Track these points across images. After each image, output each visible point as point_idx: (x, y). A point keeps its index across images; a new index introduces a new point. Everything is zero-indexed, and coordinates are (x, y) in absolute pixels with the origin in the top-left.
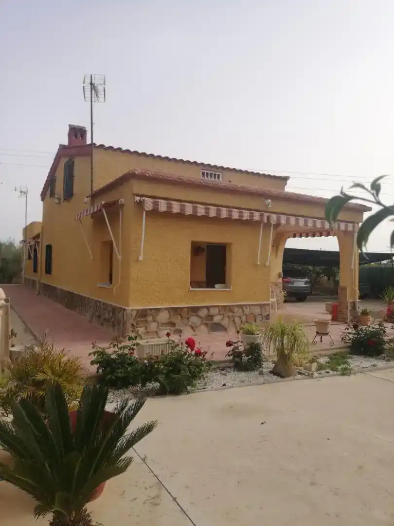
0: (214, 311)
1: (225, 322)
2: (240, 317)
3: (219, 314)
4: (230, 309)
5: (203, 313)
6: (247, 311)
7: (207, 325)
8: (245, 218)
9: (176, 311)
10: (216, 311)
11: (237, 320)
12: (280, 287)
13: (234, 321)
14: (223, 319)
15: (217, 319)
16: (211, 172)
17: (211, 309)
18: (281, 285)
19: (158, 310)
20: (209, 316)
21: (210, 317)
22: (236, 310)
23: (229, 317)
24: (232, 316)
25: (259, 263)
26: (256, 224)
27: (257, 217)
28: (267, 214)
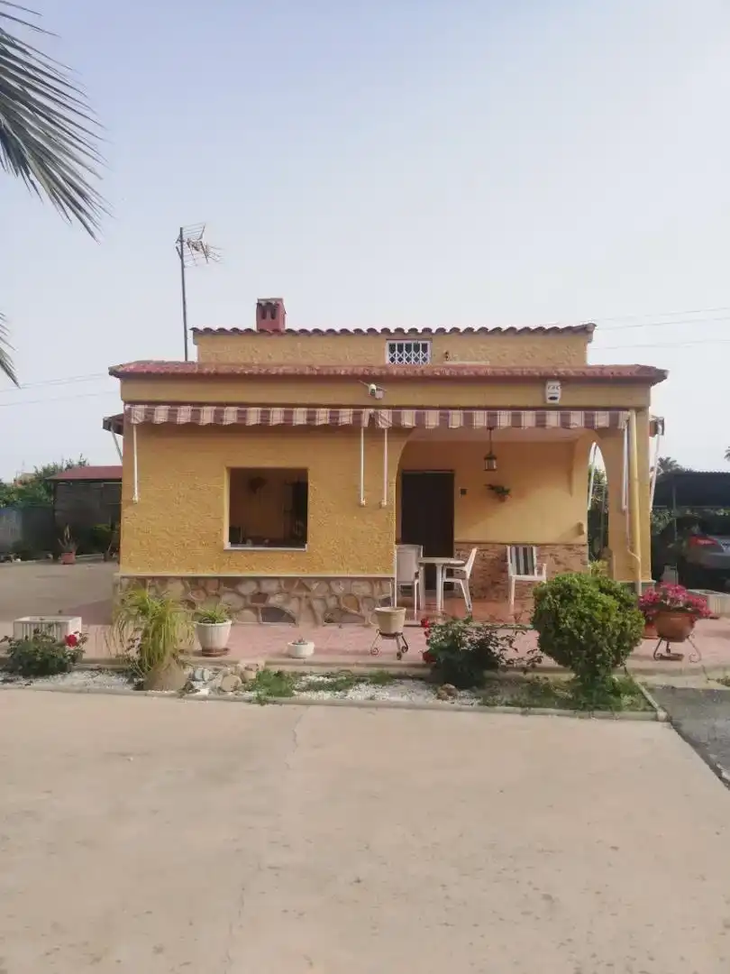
0: (267, 587)
1: (292, 607)
2: (323, 599)
3: (280, 592)
4: (302, 583)
5: (248, 589)
6: (339, 589)
7: (255, 610)
8: (319, 423)
9: (197, 584)
10: (273, 587)
11: (317, 605)
12: (581, 554)
13: (310, 607)
14: (287, 602)
15: (275, 601)
17: (264, 584)
18: (586, 550)
19: (164, 580)
20: (259, 593)
21: (261, 597)
22: (314, 586)
23: (300, 599)
24: (306, 597)
25: (363, 502)
26: (351, 431)
27: (346, 417)
28: (373, 411)
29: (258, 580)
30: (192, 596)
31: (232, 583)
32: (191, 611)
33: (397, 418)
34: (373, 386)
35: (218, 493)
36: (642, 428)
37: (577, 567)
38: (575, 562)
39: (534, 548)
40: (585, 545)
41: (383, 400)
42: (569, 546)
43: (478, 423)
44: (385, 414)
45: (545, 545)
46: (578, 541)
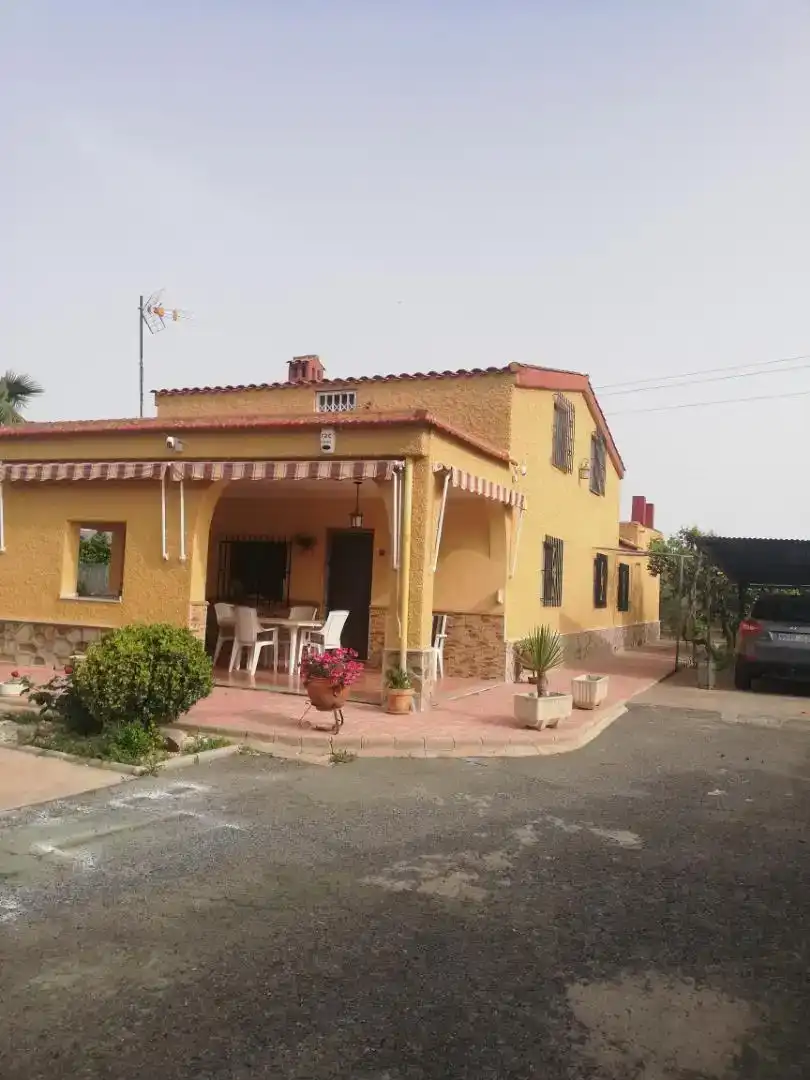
0: (88, 635)
5: (74, 637)
9: (38, 630)
10: (91, 635)
16: (336, 393)
19: (16, 624)
20: (82, 641)
25: (166, 555)
26: (152, 483)
27: (148, 471)
28: (169, 464)
29: (81, 628)
30: (37, 642)
31: (64, 629)
32: (34, 655)
33: (188, 469)
34: (171, 439)
35: (59, 545)
36: (419, 479)
37: (492, 641)
38: (490, 635)
39: (445, 617)
40: (502, 617)
41: (179, 452)
42: (485, 617)
43: (257, 475)
44: (179, 466)
45: (461, 614)
46: (495, 611)
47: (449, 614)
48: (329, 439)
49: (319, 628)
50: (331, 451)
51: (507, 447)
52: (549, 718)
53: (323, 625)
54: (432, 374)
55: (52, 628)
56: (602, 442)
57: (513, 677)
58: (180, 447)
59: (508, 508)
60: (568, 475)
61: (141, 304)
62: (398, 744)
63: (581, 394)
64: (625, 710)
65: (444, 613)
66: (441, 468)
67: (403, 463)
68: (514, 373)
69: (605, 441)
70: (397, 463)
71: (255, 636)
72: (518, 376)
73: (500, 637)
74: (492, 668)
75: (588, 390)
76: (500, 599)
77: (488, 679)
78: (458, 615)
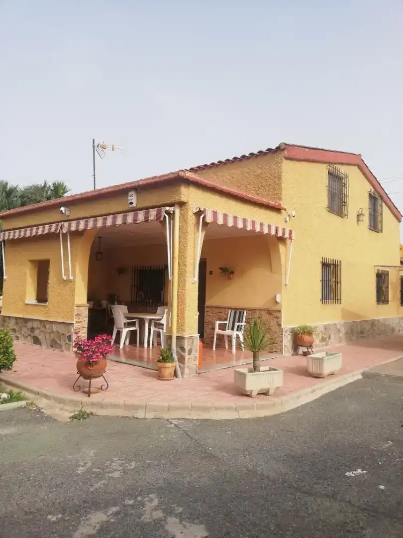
1: (41, 337)
2: (50, 334)
3: (38, 328)
4: (44, 324)
5: (30, 325)
6: (55, 328)
7: (31, 337)
12: (277, 318)
13: (46, 337)
14: (40, 333)
15: (36, 332)
17: (34, 323)
20: (33, 328)
22: (47, 326)
24: (45, 332)
25: (65, 278)
27: (53, 228)
28: (62, 223)
29: (33, 320)
31: (26, 320)
32: (15, 335)
33: (69, 225)
34: (62, 209)
35: (25, 273)
36: (183, 219)
37: (275, 328)
38: (273, 323)
39: (245, 312)
40: (280, 311)
41: (68, 216)
42: (269, 312)
43: (99, 225)
44: (66, 224)
45: (255, 310)
46: (276, 308)
47: (249, 310)
48: (133, 198)
49: (161, 319)
50: (134, 205)
51: (280, 199)
52: (259, 388)
53: (163, 317)
54: (235, 158)
55: (22, 320)
56: (377, 198)
57: (291, 351)
58: (68, 213)
59: (282, 240)
60: (345, 219)
61: (94, 143)
62: (126, 407)
63: (356, 167)
64: (360, 377)
65: (244, 309)
66: (198, 210)
67: (172, 208)
68: (284, 149)
69: (381, 197)
70: (167, 208)
71: (123, 324)
72: (286, 152)
73: (280, 325)
74: (274, 345)
75: (362, 164)
76: (278, 300)
77: (272, 352)
78: (253, 310)
